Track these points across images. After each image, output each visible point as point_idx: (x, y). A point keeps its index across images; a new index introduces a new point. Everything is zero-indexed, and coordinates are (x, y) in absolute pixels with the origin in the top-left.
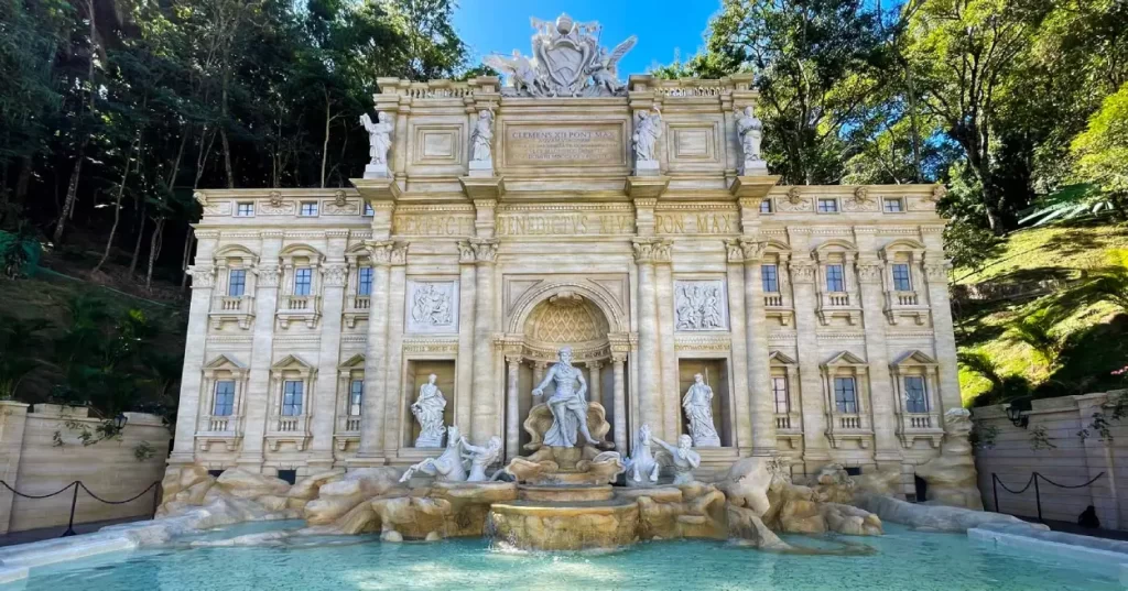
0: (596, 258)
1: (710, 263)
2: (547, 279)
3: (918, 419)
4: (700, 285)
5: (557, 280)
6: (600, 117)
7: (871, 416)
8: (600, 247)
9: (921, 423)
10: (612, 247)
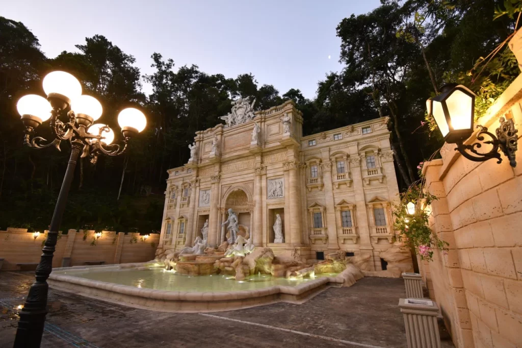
0: (246, 176)
1: (278, 172)
2: (233, 185)
3: (381, 229)
4: (277, 181)
5: (236, 185)
6: (248, 128)
7: (357, 228)
8: (246, 172)
9: (383, 231)
10: (250, 171)
